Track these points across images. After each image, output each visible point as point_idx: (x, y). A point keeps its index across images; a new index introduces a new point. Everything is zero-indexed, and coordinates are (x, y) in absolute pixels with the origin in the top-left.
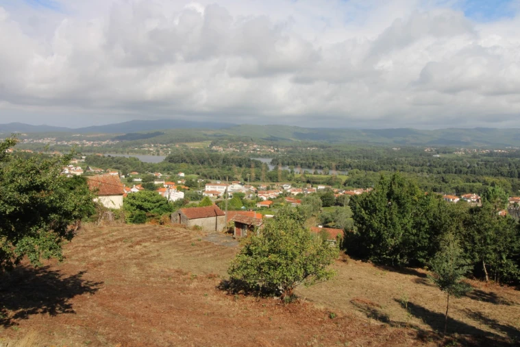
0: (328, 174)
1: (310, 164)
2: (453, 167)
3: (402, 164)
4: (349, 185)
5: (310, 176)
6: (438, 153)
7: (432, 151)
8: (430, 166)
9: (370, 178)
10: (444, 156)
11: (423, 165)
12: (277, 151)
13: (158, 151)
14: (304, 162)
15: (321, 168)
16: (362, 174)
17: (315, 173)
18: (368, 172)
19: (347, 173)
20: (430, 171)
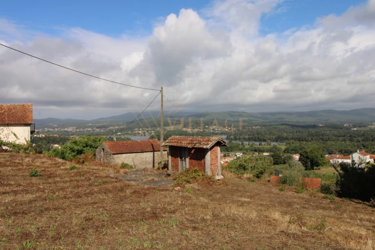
0: (270, 145)
1: (255, 138)
2: (370, 136)
3: (328, 136)
4: (288, 152)
5: (256, 146)
6: (355, 127)
7: (350, 125)
8: (350, 136)
9: (305, 146)
10: (360, 129)
11: (344, 136)
12: (231, 129)
13: (144, 133)
14: (251, 137)
15: (265, 141)
16: (297, 144)
17: (260, 145)
18: (302, 142)
19: (285, 144)
20: (351, 140)
